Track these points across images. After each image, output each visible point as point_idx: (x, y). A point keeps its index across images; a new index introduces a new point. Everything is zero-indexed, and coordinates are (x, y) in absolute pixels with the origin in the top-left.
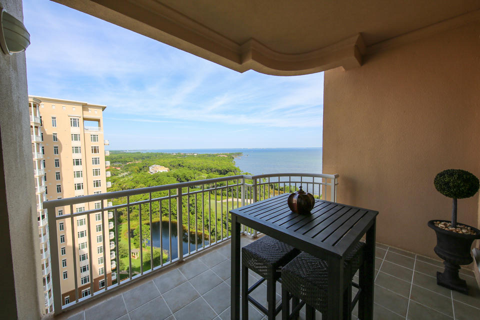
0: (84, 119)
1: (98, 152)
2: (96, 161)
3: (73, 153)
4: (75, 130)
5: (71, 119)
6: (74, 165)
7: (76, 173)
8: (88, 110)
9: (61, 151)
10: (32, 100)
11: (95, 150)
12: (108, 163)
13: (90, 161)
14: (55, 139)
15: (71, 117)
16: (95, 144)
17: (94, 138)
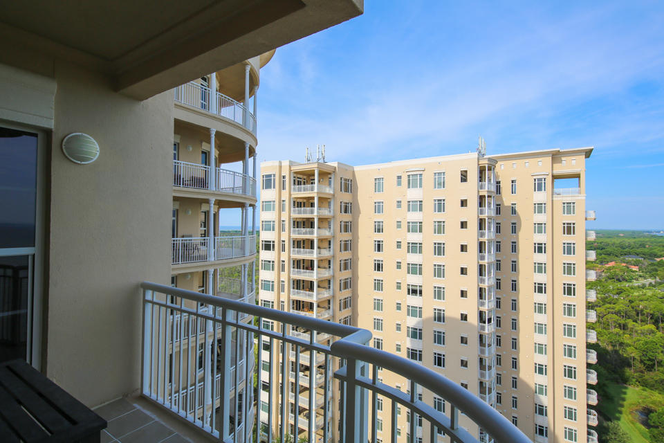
0: (554, 177)
1: (574, 233)
2: (569, 249)
3: (535, 232)
4: (540, 197)
5: (535, 180)
6: (535, 252)
7: (537, 265)
8: (561, 162)
9: (519, 231)
10: (487, 162)
11: (569, 229)
12: (593, 255)
13: (559, 249)
14: (514, 211)
15: (535, 177)
16: (568, 219)
17: (569, 208)
